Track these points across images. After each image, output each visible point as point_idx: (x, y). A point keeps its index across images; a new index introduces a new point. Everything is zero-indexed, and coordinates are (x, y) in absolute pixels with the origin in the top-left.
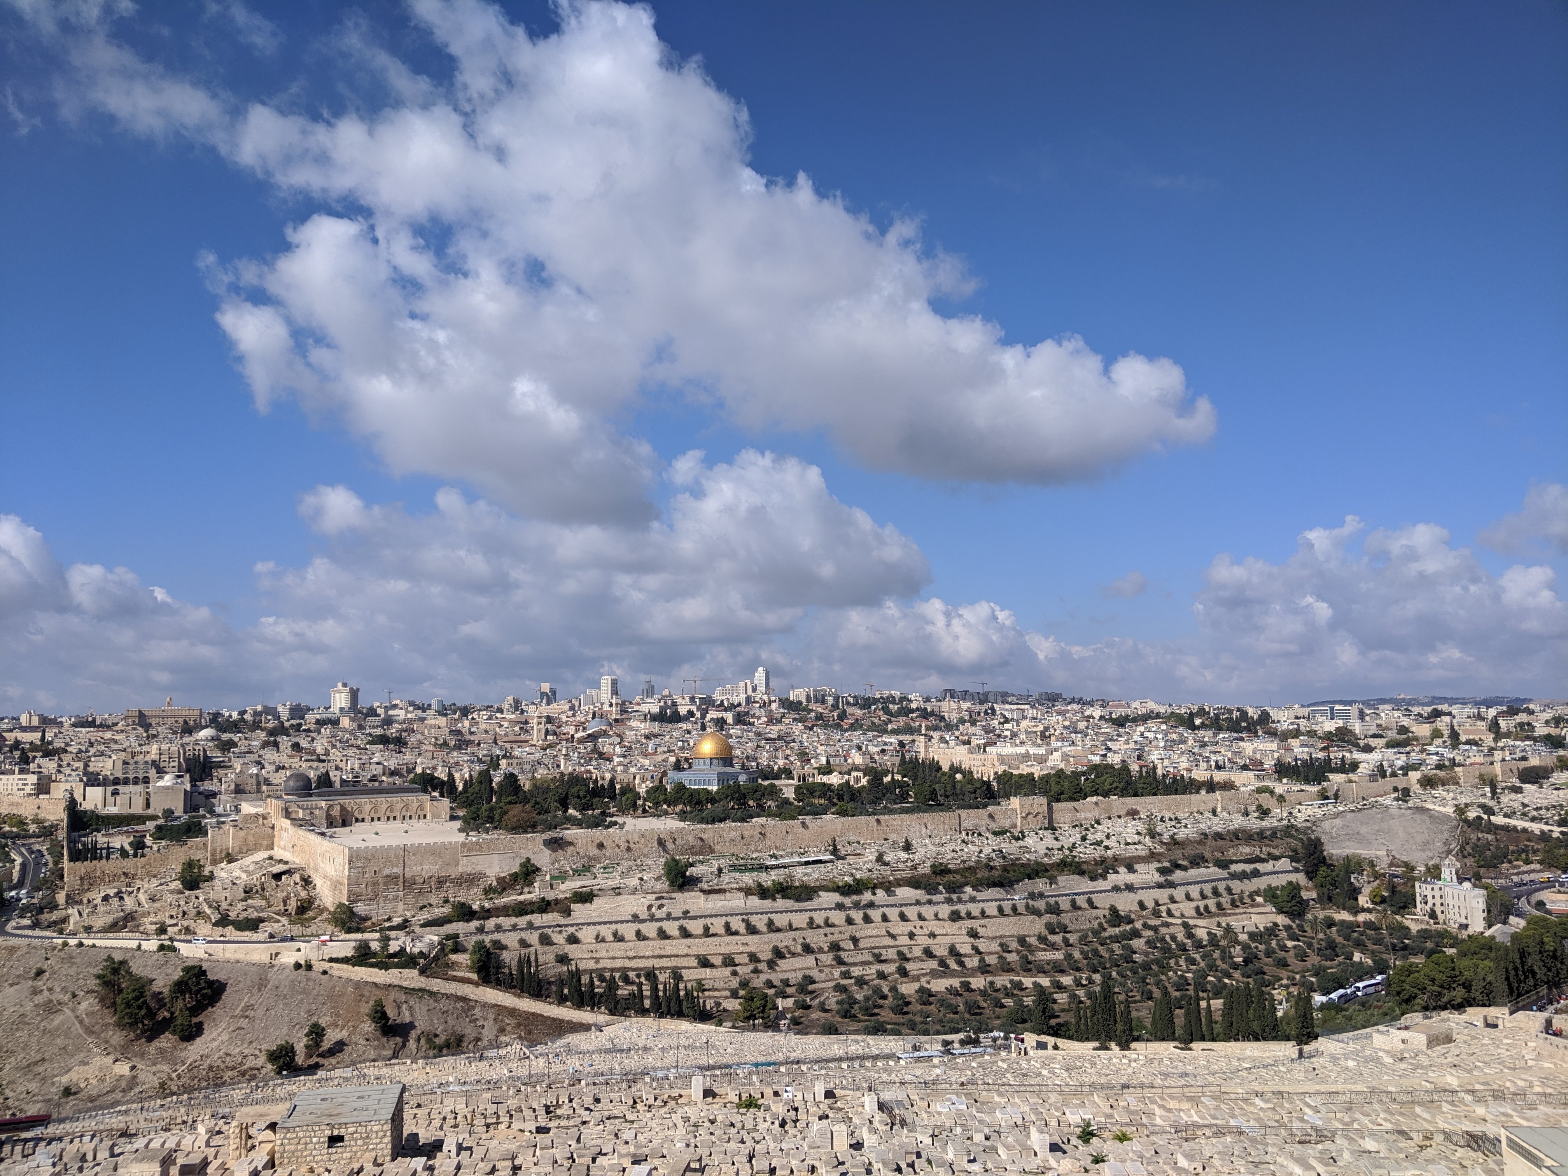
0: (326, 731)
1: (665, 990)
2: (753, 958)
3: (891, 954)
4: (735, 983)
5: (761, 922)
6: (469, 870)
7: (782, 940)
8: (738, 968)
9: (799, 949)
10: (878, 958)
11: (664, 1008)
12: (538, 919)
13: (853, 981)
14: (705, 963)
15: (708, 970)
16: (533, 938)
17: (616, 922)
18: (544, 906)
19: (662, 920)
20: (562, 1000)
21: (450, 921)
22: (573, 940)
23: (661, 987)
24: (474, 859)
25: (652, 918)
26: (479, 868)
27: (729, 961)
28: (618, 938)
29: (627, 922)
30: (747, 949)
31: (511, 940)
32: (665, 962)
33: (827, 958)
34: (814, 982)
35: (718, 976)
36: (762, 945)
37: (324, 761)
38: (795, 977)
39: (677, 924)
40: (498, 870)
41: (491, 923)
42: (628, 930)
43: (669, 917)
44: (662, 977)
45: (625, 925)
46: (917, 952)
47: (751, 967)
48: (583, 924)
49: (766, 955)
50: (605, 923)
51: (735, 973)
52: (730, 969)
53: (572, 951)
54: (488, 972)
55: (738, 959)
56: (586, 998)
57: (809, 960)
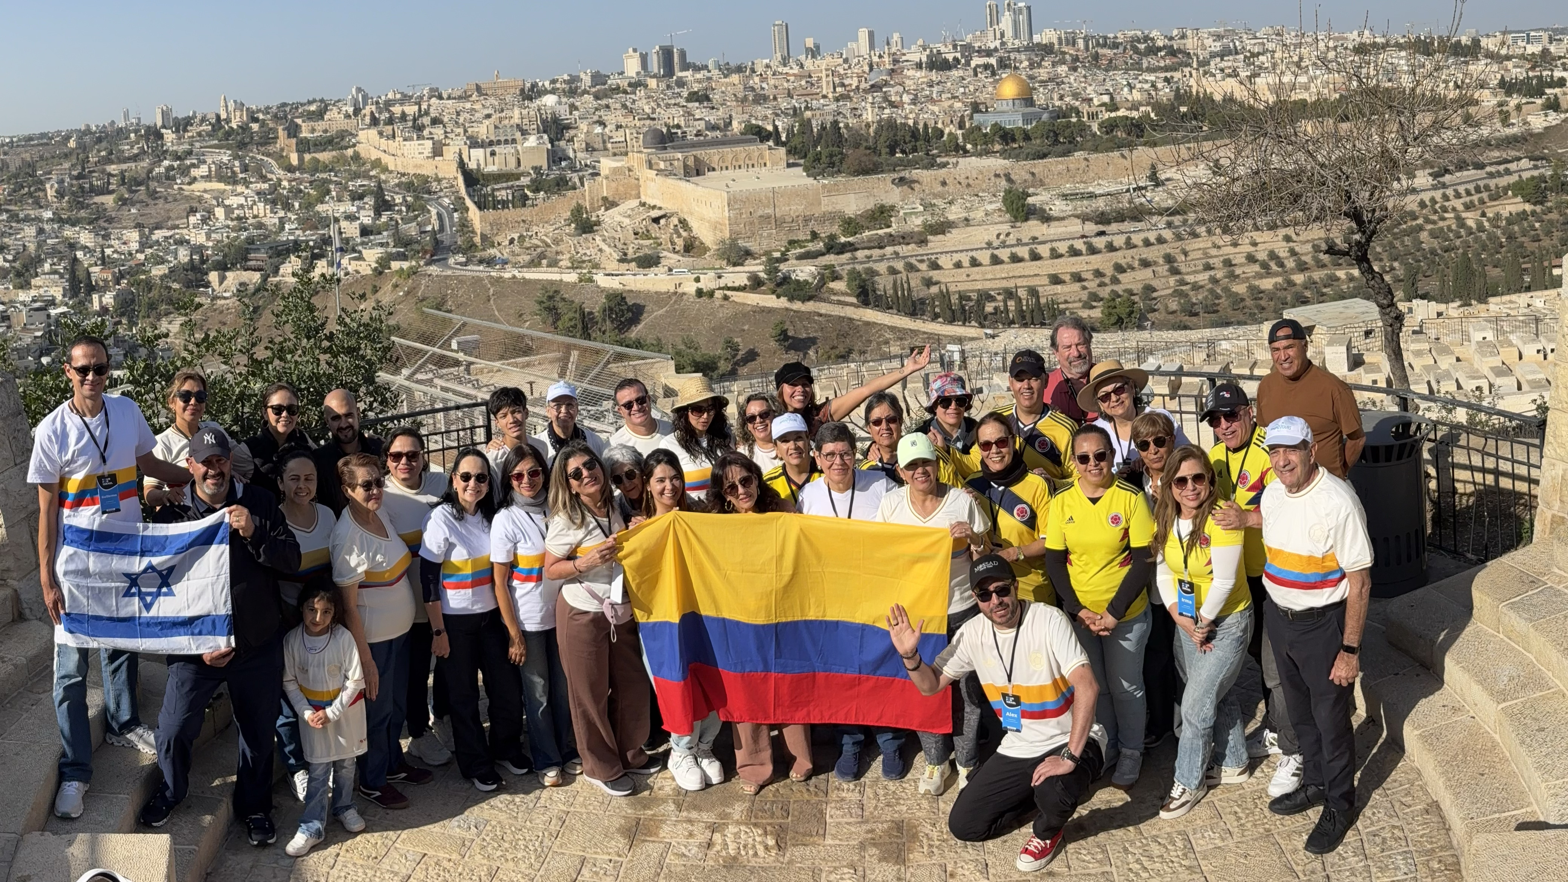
0: (641, 93)
1: (1027, 305)
2: (1098, 273)
3: (1216, 262)
4: (1084, 296)
5: (1100, 242)
6: (830, 209)
7: (1119, 257)
8: (1085, 284)
9: (1136, 264)
10: (1208, 267)
11: (1028, 319)
12: (903, 250)
13: (1188, 287)
14: (1056, 280)
15: (1059, 287)
16: (899, 265)
17: (972, 250)
18: (904, 238)
19: (1012, 246)
20: (935, 317)
21: (823, 254)
22: (935, 266)
23: (1024, 303)
24: (833, 199)
25: (1004, 245)
26: (839, 207)
27: (1077, 278)
28: (974, 263)
29: (981, 249)
30: (1090, 267)
31: (882, 267)
32: (1020, 282)
33: (1163, 269)
34: (1155, 290)
35: (1068, 291)
36: (1104, 262)
37: (654, 119)
38: (1137, 287)
39: (1027, 248)
40: (855, 208)
41: (860, 254)
42: (984, 257)
43: (1019, 243)
44: (1022, 293)
45: (979, 252)
46: (1240, 259)
47: (1097, 281)
48: (942, 253)
49: (1109, 271)
50: (962, 251)
51: (1084, 288)
52: (1078, 284)
53: (935, 275)
54: (867, 295)
55: (1084, 276)
56: (958, 314)
57: (1148, 273)
